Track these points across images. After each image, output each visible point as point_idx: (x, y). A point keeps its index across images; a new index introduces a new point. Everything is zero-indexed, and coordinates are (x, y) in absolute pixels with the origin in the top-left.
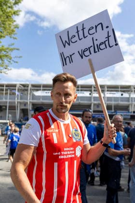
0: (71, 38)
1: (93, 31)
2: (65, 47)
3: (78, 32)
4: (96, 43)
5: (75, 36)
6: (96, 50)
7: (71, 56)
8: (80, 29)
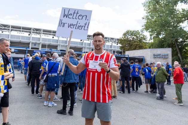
0: (69, 15)
1: (80, 17)
2: (64, 17)
3: (74, 13)
4: (78, 24)
5: (72, 15)
6: (77, 28)
7: (65, 23)
8: (76, 12)
